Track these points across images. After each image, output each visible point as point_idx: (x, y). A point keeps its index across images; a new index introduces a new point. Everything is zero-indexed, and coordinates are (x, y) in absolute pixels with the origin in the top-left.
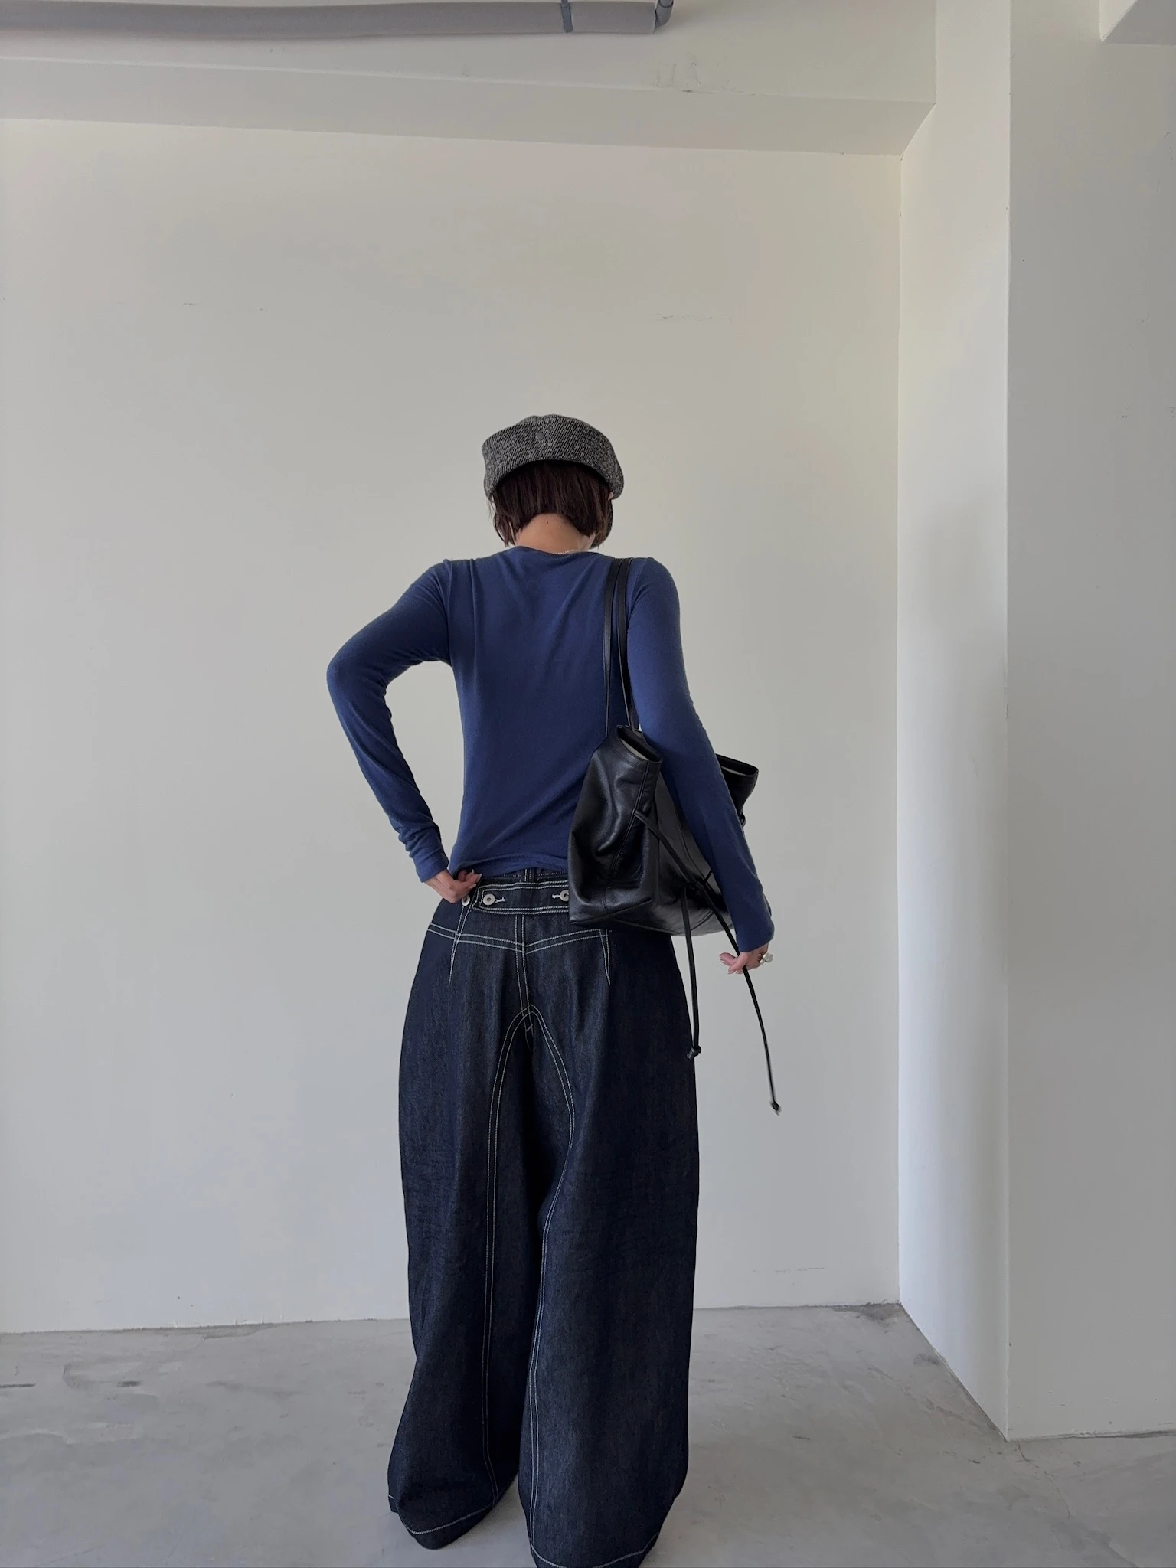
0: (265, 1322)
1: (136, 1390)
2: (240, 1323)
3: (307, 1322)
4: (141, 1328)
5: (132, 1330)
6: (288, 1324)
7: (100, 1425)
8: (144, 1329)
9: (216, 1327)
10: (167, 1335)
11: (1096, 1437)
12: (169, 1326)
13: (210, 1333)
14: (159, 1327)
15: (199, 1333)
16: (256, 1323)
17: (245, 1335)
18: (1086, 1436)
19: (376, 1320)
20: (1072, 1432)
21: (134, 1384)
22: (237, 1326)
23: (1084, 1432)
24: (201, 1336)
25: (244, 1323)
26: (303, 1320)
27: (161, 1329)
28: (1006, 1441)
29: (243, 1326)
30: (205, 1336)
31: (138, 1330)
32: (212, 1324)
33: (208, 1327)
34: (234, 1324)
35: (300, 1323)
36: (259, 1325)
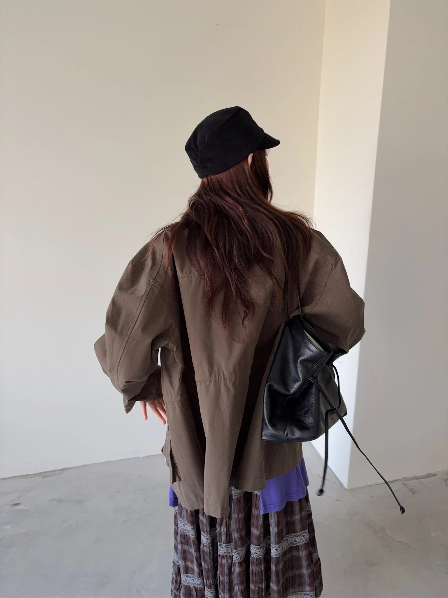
0: (67, 467)
1: (19, 507)
2: (56, 469)
3: (84, 465)
4: (15, 476)
5: (12, 477)
6: (76, 467)
7: (9, 527)
8: (16, 476)
9: (46, 472)
10: (27, 478)
11: (376, 484)
12: (26, 474)
13: (44, 475)
14: (22, 475)
15: (40, 476)
16: (63, 468)
17: (59, 475)
18: (373, 484)
19: (111, 461)
20: (368, 484)
21: (18, 504)
22: (55, 471)
23: (372, 483)
24: (41, 477)
25: (58, 469)
26: (82, 465)
27: (24, 475)
28: (346, 490)
29: (57, 470)
30: (43, 477)
31: (14, 477)
32: (45, 471)
33: (43, 472)
34: (54, 470)
35: (81, 466)
36: (64, 469)
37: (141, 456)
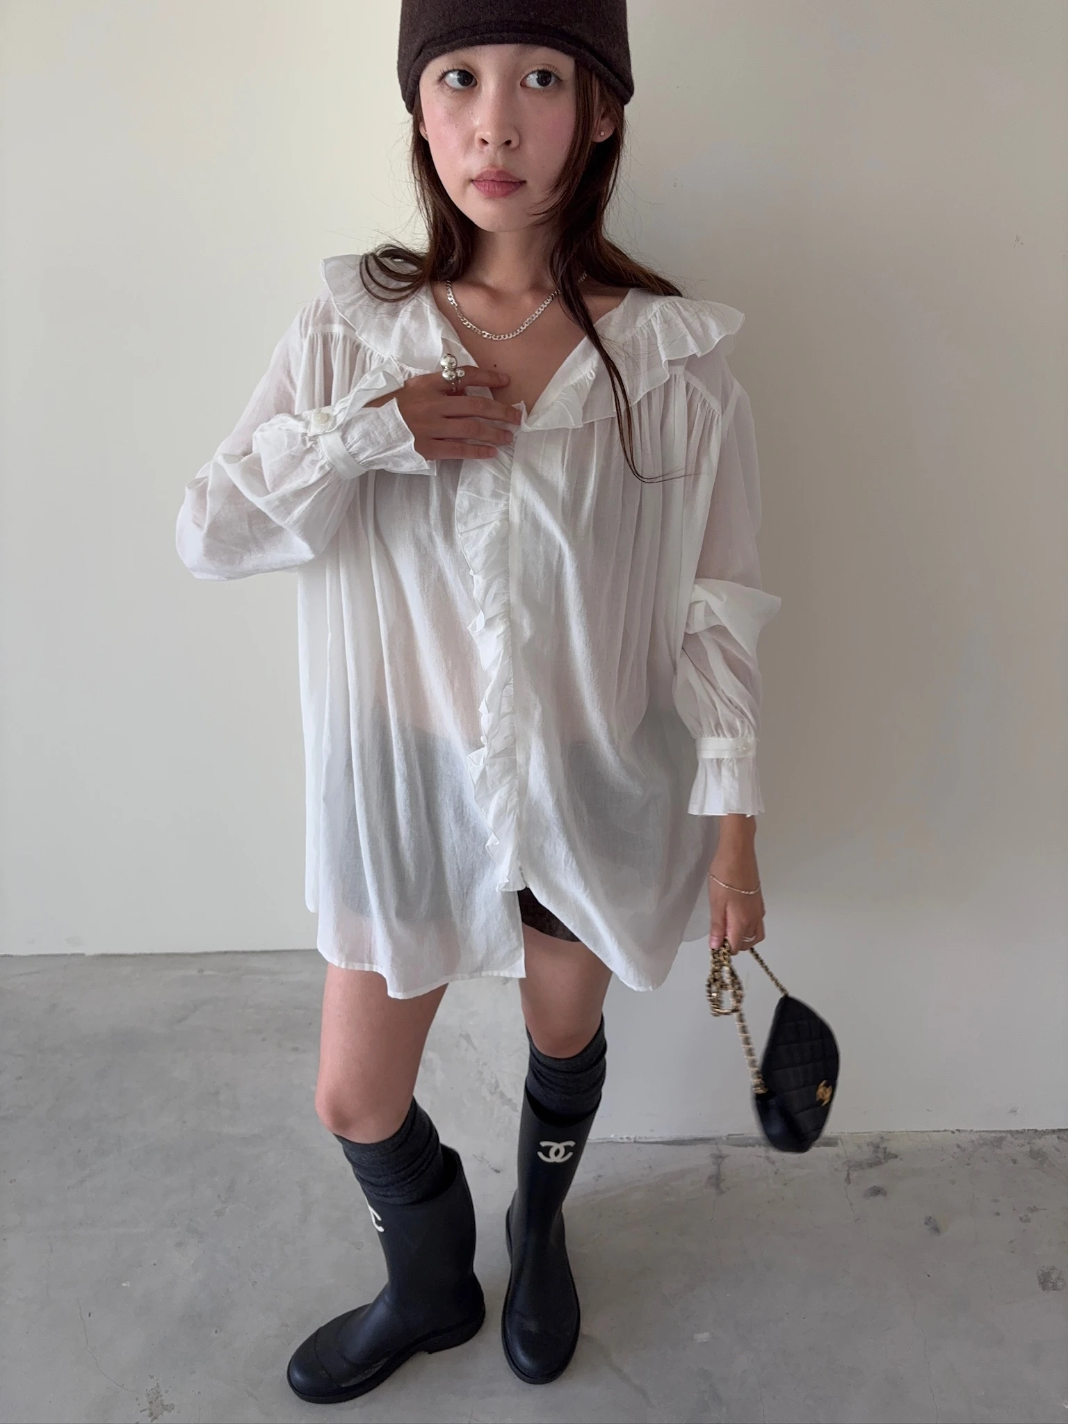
37: (90, 951)
